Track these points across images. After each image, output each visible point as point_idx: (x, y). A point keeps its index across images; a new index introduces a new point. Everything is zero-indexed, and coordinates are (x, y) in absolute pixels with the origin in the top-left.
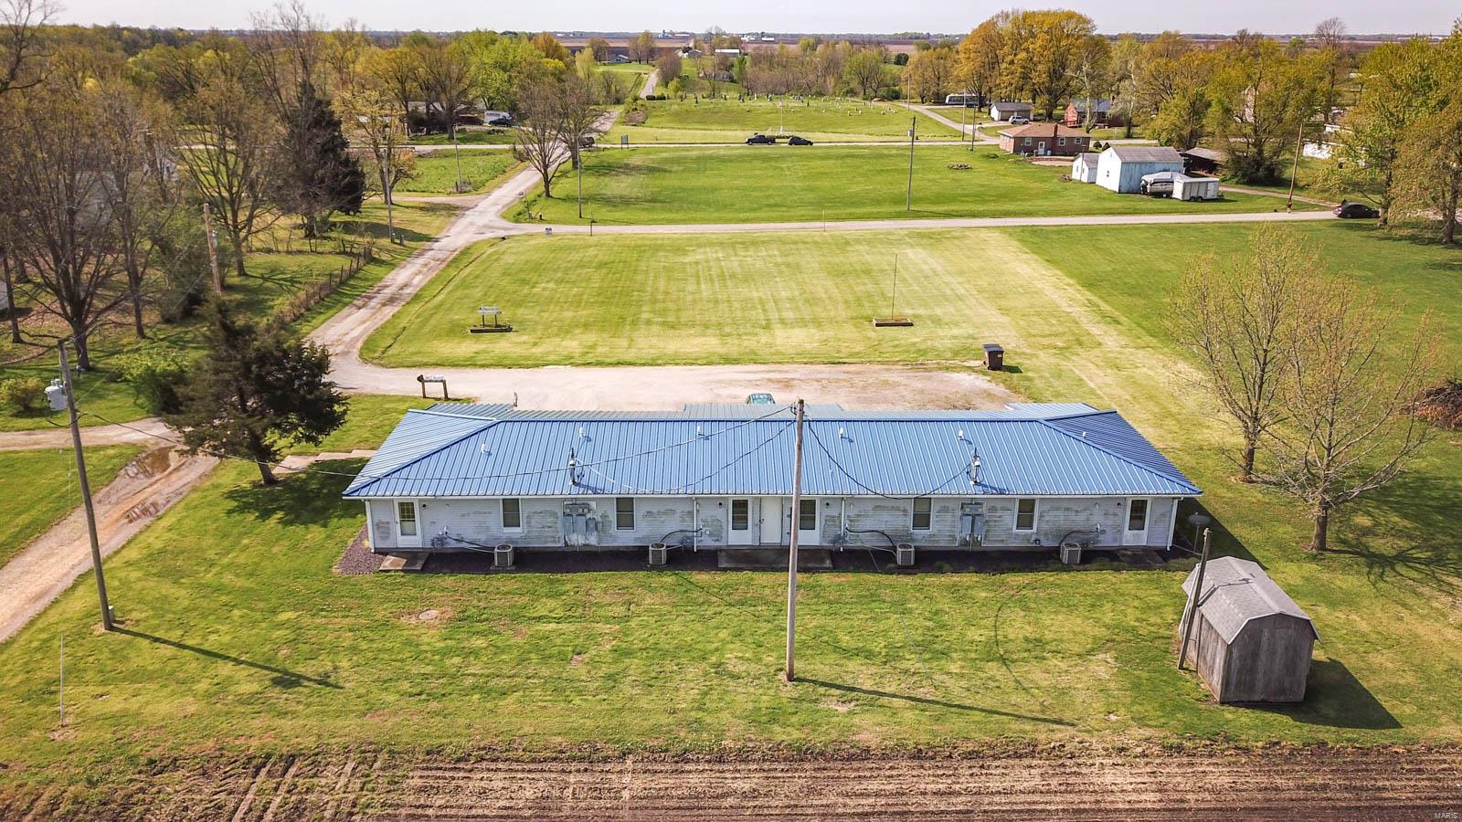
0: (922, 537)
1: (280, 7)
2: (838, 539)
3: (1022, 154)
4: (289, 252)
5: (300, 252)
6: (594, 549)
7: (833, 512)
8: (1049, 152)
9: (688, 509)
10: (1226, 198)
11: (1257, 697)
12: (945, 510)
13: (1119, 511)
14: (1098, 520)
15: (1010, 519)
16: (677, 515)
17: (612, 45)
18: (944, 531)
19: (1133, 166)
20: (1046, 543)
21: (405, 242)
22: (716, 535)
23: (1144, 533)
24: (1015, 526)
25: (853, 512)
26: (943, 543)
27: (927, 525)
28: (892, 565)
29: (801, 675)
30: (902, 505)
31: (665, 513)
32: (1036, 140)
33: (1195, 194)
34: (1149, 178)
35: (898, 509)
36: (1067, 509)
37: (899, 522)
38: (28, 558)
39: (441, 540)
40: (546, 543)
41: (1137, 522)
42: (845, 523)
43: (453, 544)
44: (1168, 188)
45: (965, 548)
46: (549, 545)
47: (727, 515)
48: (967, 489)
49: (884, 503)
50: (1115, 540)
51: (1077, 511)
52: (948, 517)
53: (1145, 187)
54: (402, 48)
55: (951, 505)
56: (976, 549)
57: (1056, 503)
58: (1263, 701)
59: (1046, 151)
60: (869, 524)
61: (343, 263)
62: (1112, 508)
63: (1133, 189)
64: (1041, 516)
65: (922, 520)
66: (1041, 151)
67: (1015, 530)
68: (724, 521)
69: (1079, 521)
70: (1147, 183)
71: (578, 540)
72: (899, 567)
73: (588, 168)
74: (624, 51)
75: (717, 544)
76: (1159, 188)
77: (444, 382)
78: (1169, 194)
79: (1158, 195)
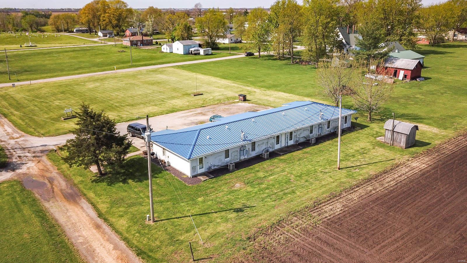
0: (313, 135)
2: (297, 141)
3: (134, 46)
6: (246, 159)
7: (296, 134)
8: (142, 45)
9: (267, 141)
10: (213, 54)
11: (409, 146)
12: (315, 128)
13: (343, 120)
15: (326, 127)
16: (265, 144)
18: (315, 133)
19: (186, 46)
20: (332, 131)
22: (273, 148)
23: (347, 124)
25: (299, 133)
26: (317, 136)
30: (308, 128)
31: (262, 144)
32: (137, 41)
33: (206, 53)
34: (193, 49)
35: (306, 130)
36: (335, 122)
37: (306, 133)
39: (210, 168)
40: (235, 160)
42: (298, 136)
43: (213, 168)
44: (198, 52)
46: (236, 161)
47: (274, 141)
49: (304, 129)
53: (191, 52)
55: (316, 126)
56: (321, 136)
57: (333, 120)
59: (141, 45)
60: (302, 136)
63: (188, 53)
64: (331, 125)
66: (139, 44)
67: (327, 129)
68: (274, 143)
70: (192, 51)
75: (273, 150)
76: (196, 52)
78: (199, 54)
79: (195, 54)
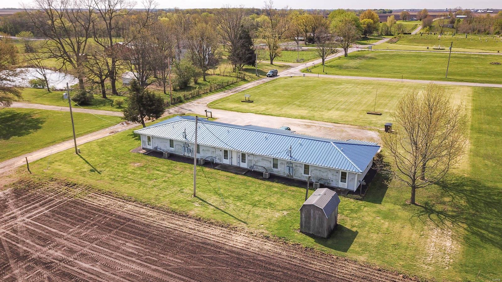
0: (275, 171)
1: (266, 2)
2: (252, 167)
4: (223, 76)
5: (226, 76)
6: (190, 158)
7: (250, 158)
9: (213, 150)
11: (311, 233)
12: (282, 163)
13: (337, 174)
14: (330, 176)
15: (302, 170)
16: (210, 152)
17: (410, 14)
18: (282, 170)
20: (313, 181)
21: (260, 76)
22: (220, 160)
23: (346, 184)
24: (303, 173)
25: (256, 159)
26: (282, 174)
27: (277, 168)
28: (262, 177)
29: (198, 196)
30: (270, 160)
31: (207, 151)
35: (268, 161)
36: (320, 171)
37: (269, 165)
38: (82, 137)
39: (156, 148)
40: (179, 153)
41: (343, 180)
42: (253, 163)
43: (159, 150)
45: (288, 177)
47: (222, 154)
48: (288, 158)
49: (264, 158)
50: (336, 184)
51: (323, 172)
52: (283, 166)
54: (306, 15)
55: (284, 162)
56: (291, 178)
57: (317, 168)
58: (312, 234)
60: (260, 164)
61: (235, 79)
62: (335, 174)
64: (311, 171)
65: (275, 166)
67: (303, 174)
69: (324, 175)
71: (186, 154)
72: (264, 178)
73: (350, 57)
74: (415, 16)
75: (220, 162)
77: (211, 113)
